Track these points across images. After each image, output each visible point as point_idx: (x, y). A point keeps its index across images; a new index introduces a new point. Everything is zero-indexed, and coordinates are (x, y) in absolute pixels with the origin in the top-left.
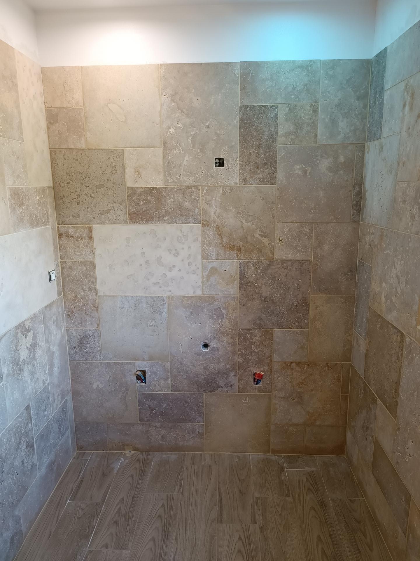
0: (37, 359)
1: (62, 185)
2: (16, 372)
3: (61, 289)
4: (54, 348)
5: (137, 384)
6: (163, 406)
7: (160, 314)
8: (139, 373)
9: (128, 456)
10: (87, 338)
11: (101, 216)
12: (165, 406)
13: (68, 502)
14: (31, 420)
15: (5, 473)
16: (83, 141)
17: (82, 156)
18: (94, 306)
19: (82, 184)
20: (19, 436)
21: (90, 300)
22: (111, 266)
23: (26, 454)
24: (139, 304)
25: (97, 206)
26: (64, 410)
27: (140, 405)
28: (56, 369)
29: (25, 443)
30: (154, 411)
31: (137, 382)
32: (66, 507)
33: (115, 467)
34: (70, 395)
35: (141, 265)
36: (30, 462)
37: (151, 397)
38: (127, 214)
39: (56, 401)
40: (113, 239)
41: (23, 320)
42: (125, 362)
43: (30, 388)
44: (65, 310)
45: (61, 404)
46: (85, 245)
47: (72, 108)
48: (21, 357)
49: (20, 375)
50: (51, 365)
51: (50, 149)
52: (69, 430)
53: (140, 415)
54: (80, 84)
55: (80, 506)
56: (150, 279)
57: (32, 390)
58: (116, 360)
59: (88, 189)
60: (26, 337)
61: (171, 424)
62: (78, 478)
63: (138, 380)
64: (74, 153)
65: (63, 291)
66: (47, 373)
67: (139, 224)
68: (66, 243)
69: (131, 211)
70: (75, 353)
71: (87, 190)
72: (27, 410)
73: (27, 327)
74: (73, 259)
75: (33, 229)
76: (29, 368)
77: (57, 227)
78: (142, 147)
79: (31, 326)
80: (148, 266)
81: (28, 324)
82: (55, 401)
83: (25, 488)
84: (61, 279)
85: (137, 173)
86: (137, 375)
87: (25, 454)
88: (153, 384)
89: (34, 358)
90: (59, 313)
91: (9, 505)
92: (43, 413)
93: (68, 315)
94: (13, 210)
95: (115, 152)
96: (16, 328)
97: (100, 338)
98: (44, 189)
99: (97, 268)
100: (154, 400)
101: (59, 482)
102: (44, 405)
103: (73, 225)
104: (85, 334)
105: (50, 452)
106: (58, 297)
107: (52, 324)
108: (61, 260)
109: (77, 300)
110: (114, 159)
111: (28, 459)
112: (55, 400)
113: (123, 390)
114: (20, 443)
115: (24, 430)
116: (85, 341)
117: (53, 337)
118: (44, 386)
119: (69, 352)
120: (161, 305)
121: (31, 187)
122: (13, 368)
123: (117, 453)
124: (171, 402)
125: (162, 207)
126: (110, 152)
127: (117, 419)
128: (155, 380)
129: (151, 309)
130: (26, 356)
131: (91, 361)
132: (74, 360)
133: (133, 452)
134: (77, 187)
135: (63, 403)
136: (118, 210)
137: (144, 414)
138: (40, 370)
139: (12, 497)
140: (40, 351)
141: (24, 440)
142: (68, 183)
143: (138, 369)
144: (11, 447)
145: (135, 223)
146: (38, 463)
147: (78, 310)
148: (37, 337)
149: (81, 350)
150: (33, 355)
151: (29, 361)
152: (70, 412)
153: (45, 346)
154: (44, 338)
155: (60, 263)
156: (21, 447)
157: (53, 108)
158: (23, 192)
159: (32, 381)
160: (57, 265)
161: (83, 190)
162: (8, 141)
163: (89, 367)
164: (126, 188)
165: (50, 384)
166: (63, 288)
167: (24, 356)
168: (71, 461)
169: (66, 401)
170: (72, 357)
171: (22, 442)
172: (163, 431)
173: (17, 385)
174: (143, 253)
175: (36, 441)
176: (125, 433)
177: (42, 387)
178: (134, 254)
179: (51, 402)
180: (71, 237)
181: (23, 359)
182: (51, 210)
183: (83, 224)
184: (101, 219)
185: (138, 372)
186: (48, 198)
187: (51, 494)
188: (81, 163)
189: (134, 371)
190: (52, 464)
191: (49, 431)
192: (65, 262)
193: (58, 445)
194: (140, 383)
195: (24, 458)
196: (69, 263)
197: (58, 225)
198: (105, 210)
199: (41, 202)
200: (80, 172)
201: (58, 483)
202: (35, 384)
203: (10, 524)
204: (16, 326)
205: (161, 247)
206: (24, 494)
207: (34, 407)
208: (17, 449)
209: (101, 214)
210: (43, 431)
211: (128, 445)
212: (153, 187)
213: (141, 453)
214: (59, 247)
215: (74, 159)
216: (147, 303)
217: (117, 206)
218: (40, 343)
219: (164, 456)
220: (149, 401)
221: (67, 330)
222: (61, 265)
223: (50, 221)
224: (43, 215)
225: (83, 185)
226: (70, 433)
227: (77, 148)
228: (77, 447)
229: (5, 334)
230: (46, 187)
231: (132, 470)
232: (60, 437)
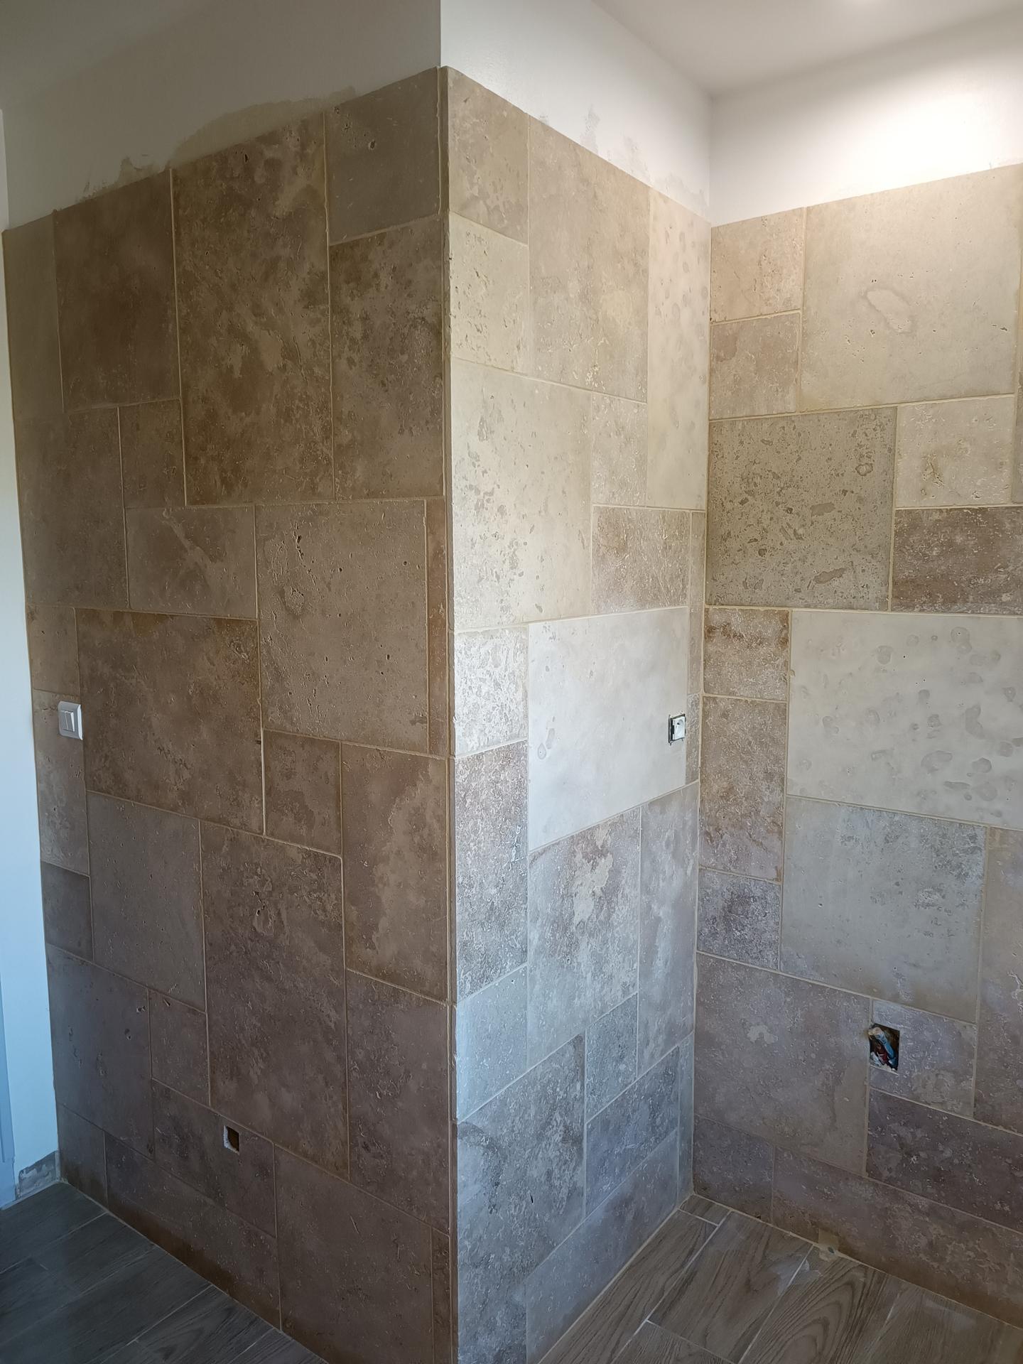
0: (617, 927)
1: (728, 506)
2: (559, 947)
3: (698, 764)
4: (663, 911)
5: (869, 1064)
6: (942, 1152)
7: (959, 876)
8: (881, 1034)
9: (823, 1260)
10: (747, 902)
11: (816, 586)
12: (948, 1153)
13: (646, 1320)
14: (584, 1076)
15: (502, 1188)
16: (791, 396)
17: (783, 433)
18: (773, 822)
19: (777, 504)
20: (549, 1106)
21: (764, 803)
22: (829, 720)
23: (560, 1155)
24: (897, 837)
25: (810, 560)
26: (669, 1074)
27: (873, 1126)
28: (659, 963)
29: (561, 1128)
30: (915, 1157)
31: (871, 1058)
32: (639, 1332)
33: (782, 1278)
34: (690, 1040)
35: (914, 727)
36: (567, 1180)
37: (908, 1112)
38: (888, 581)
39: (652, 1045)
40: (843, 650)
41: (590, 824)
42: (842, 992)
43: (589, 994)
44: (701, 820)
45: (664, 1057)
46: (768, 658)
47: (773, 316)
48: (576, 915)
49: (569, 957)
50: (650, 952)
51: (710, 420)
52: (677, 1129)
53: (869, 1155)
54: (801, 252)
55: (672, 1347)
56: (937, 770)
57: (595, 1000)
58: (817, 980)
59: (789, 516)
60: (593, 868)
61: (963, 1215)
62: (682, 1266)
63: (873, 1053)
64: (766, 426)
65: (699, 772)
66: (635, 967)
67: (920, 611)
68: (720, 650)
69: (901, 576)
70: (714, 934)
71: (788, 518)
72: (574, 1047)
73: (599, 843)
74: (733, 693)
75: (643, 609)
76: (592, 947)
77: (705, 611)
78: (952, 397)
79: (609, 842)
80: (935, 731)
81: (601, 837)
82: (648, 1044)
83: (546, 1242)
84: (700, 740)
85: (932, 469)
86: (873, 1037)
87: (556, 1156)
88: (918, 1076)
89: (607, 923)
90: (685, 824)
91: (501, 1270)
92: (615, 1066)
93: (708, 834)
94: (601, 559)
95: (873, 417)
96: (573, 840)
97: (780, 908)
98: (683, 515)
99: (792, 720)
100: (918, 1127)
101: (634, 1256)
102: (619, 1046)
103: (742, 608)
104: (744, 890)
105: (622, 1171)
106: (687, 783)
107: (664, 848)
108: (706, 692)
109: (732, 797)
110: (866, 435)
111: (564, 1170)
112: (648, 1041)
113: (828, 1067)
114: (549, 1123)
115: (561, 1093)
116: (740, 909)
117: (663, 881)
118: (626, 999)
119: (700, 929)
120: (965, 851)
121: (650, 509)
122: (554, 935)
123: (793, 1239)
124: (970, 1149)
125: (999, 565)
126: (858, 417)
127: (804, 1144)
128: (927, 1068)
129: (932, 857)
130: (590, 915)
131: (750, 966)
132: (710, 951)
133: (838, 1254)
134: (763, 511)
135: (669, 1054)
136: (863, 571)
137: (883, 1158)
138: (619, 956)
139: (512, 1253)
140: (624, 911)
141: (559, 1119)
142: (742, 503)
143: (877, 1021)
144: (526, 1128)
145: (909, 607)
146: (587, 1187)
147: (733, 826)
148: (620, 872)
149: (728, 930)
150: (606, 915)
151: (595, 929)
152: (685, 1085)
153: (638, 898)
154: (639, 880)
155: (701, 700)
156: (549, 1133)
157: (729, 321)
158: (630, 521)
159: (596, 978)
160: (694, 703)
161: (778, 519)
162: (608, 401)
163: (744, 978)
164: (894, 512)
165: (641, 998)
166: (702, 763)
167: (583, 912)
168: (674, 1214)
169: (678, 1052)
170: (704, 943)
171: (555, 1123)
172: (935, 1226)
173: (557, 980)
174: (925, 694)
175: (589, 1133)
176: (823, 1192)
177: (619, 1001)
178: (898, 694)
179: (638, 1042)
180: (734, 636)
181: (579, 920)
182: (694, 567)
183: (767, 604)
184: (816, 594)
185: (875, 1029)
186: (690, 538)
187: (612, 1282)
188: (781, 451)
189: (865, 1025)
190: (622, 1203)
191: (623, 1115)
192: (714, 699)
193: (643, 1158)
194: (879, 1064)
195: (554, 1166)
196: (724, 701)
197: (707, 607)
198: (828, 571)
199: (670, 547)
200: (775, 473)
201: (632, 1259)
202: (602, 987)
203: (497, 1319)
204: (572, 837)
205: (982, 681)
206: (542, 1257)
207: (593, 1043)
208: (540, 1137)
209: (817, 580)
210: (609, 1111)
211: (826, 1230)
212: (976, 507)
213: (860, 1265)
214: (704, 660)
215: (763, 441)
216: (922, 838)
217: (863, 561)
218: (627, 891)
219: (930, 1304)
220: (902, 1123)
221: (700, 870)
222: (705, 704)
223: (688, 593)
224: (671, 579)
225: (780, 506)
226: (678, 1138)
227: (774, 413)
228: (694, 1182)
229: (544, 851)
230: (688, 511)
231: (828, 1305)
232: (652, 1140)
